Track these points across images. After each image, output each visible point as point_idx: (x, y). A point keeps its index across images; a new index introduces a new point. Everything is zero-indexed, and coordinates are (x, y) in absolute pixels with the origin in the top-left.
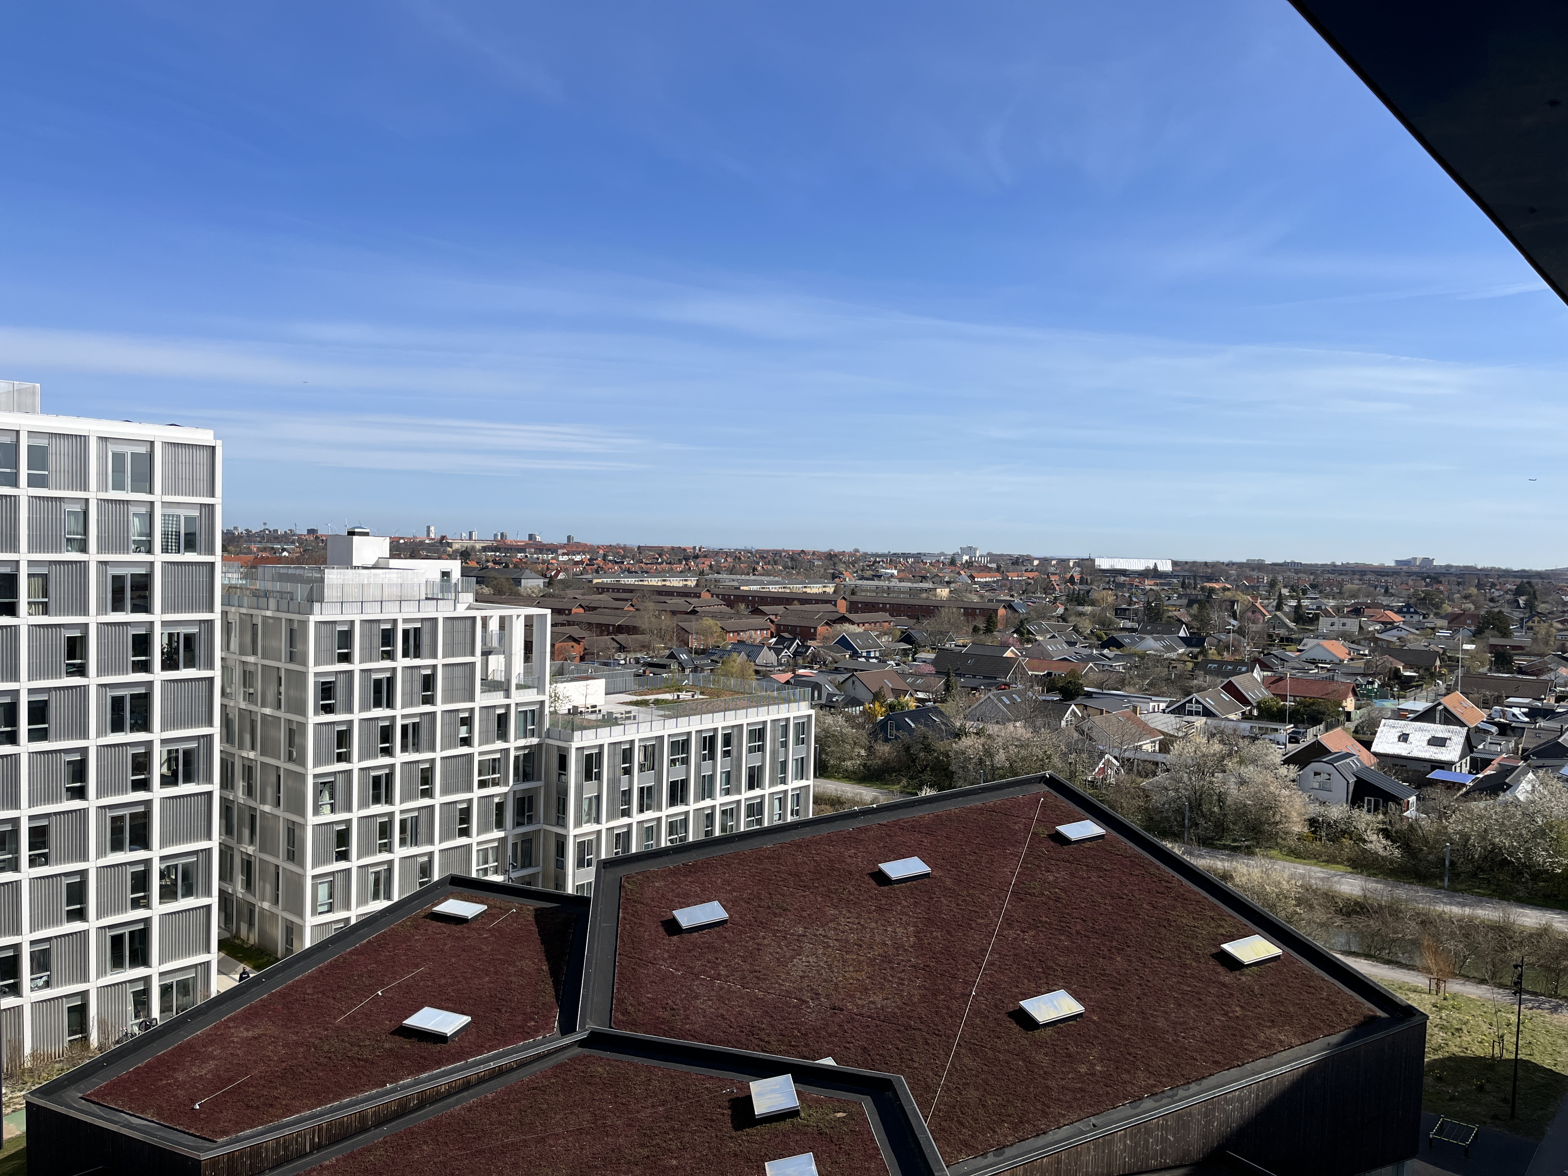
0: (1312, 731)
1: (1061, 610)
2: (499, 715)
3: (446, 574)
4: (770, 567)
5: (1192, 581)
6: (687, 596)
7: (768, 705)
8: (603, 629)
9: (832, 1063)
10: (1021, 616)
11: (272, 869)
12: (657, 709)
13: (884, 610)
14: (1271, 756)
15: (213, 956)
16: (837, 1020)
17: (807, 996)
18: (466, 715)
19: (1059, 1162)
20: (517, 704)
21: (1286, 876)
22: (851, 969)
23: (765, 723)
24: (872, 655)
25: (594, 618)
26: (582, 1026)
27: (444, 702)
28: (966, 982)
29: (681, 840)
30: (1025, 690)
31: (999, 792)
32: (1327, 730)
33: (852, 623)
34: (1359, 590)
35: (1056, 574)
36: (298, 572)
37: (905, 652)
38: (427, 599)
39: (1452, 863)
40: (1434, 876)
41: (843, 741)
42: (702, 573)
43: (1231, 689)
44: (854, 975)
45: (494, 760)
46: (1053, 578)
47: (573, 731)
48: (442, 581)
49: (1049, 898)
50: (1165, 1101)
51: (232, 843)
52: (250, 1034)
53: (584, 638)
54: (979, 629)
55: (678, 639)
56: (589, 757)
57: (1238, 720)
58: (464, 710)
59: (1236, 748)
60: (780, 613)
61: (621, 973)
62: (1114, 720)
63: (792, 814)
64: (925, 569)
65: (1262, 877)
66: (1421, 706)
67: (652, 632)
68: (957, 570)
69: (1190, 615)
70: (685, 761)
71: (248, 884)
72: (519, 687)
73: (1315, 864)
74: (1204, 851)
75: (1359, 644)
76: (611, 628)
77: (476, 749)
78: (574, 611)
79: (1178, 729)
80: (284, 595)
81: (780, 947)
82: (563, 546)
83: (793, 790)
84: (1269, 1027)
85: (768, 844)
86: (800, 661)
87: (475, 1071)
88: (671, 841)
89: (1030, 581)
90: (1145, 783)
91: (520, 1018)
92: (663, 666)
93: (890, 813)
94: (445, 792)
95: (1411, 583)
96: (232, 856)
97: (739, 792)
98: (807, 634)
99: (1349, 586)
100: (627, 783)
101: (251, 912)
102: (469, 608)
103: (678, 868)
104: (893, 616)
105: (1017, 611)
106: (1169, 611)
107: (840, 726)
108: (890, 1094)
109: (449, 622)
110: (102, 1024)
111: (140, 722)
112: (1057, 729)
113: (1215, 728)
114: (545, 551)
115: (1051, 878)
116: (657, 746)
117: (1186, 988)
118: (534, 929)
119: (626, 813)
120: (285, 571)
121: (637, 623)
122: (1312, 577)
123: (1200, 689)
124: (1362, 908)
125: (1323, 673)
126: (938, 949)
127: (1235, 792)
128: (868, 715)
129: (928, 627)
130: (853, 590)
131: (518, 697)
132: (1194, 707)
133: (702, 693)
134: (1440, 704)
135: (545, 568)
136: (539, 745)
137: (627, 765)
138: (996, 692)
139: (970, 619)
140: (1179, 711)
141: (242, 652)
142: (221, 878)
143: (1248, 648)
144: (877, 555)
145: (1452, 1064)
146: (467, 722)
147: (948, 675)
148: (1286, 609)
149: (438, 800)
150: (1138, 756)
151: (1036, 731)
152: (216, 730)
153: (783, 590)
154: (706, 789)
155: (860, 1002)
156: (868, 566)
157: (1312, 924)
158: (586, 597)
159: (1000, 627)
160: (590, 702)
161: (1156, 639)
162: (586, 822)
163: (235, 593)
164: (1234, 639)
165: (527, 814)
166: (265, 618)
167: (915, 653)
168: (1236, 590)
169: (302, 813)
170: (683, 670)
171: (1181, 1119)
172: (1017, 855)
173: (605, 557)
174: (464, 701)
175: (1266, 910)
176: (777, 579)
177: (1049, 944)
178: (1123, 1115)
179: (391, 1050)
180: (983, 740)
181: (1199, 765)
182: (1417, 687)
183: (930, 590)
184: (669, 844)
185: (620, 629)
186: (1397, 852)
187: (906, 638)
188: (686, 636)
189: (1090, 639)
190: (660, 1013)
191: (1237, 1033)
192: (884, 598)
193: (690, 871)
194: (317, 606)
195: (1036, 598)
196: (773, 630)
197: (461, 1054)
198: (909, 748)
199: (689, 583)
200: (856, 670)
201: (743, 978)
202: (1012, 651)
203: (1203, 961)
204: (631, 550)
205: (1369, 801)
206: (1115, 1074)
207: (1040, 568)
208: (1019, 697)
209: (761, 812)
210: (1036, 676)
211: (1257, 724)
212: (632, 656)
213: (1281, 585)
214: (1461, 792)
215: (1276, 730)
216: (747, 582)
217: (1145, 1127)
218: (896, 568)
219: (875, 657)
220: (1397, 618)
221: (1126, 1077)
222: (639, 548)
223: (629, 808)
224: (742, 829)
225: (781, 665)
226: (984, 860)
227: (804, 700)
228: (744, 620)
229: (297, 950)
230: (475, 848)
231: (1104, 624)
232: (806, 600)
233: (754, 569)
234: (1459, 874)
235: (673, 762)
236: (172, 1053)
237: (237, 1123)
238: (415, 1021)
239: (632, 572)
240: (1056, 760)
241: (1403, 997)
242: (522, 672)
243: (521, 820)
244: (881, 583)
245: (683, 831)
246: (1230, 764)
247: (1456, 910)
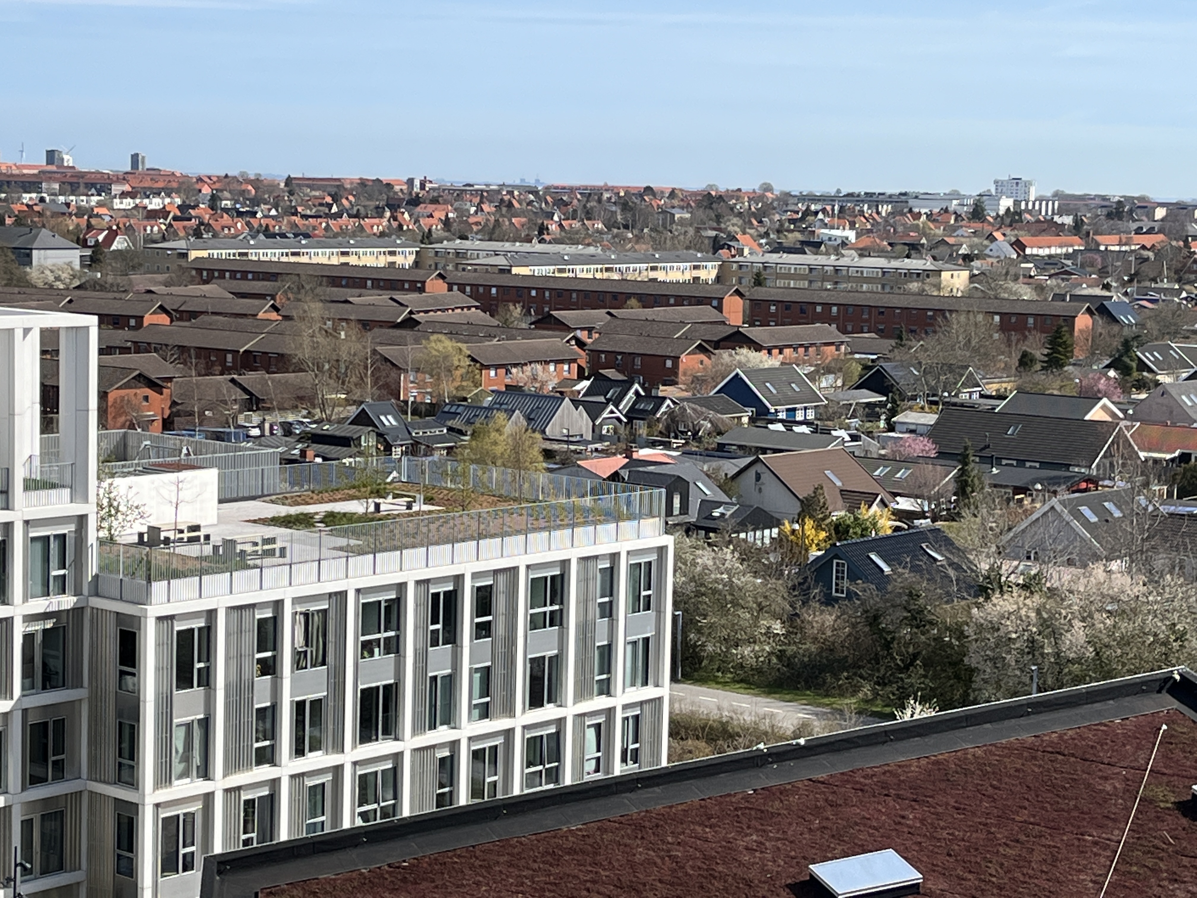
4: (576, 224)
6: (394, 289)
7: (573, 526)
8: (212, 359)
10: (1126, 332)
12: (331, 533)
13: (826, 318)
20: (27, 522)
23: (565, 564)
24: (799, 416)
25: (193, 336)
29: (384, 815)
30: (1132, 493)
31: (1071, 712)
33: (757, 346)
37: (871, 411)
41: (735, 604)
42: (427, 237)
47: (149, 581)
53: (170, 379)
54: (1033, 360)
55: (375, 383)
56: (185, 637)
60: (598, 325)
63: (624, 760)
64: (916, 228)
67: (320, 368)
68: (988, 229)
70: (394, 646)
72: (31, 485)
76: (229, 357)
78: (148, 319)
82: (123, 178)
83: (625, 707)
85: (572, 823)
86: (643, 431)
88: (364, 816)
89: (1145, 253)
92: (344, 442)
93: (834, 757)
97: (510, 712)
98: (658, 371)
100: (268, 693)
103: (378, 873)
104: (844, 332)
105: (1115, 320)
107: (728, 571)
114: (82, 189)
115: (1181, 894)
116: (331, 614)
119: (266, 757)
121: (287, 347)
128: (790, 547)
129: (921, 356)
130: (758, 275)
131: (29, 507)
133: (429, 500)
135: (84, 225)
136: (77, 611)
137: (269, 654)
138: (1067, 496)
139: (1014, 338)
144: (814, 199)
147: (963, 459)
151: (1154, 581)
153: (606, 275)
154: (439, 705)
156: (792, 221)
158: (174, 290)
159: (1079, 354)
160: (186, 519)
162: (180, 777)
165: (52, 759)
167: (893, 412)
170: (388, 449)
172: (1109, 847)
173: (214, 200)
176: (591, 250)
180: (1038, 600)
183: (928, 273)
184: (359, 822)
185: (249, 361)
187: (874, 380)
188: (393, 374)
192: (826, 292)
193: (404, 880)
195: (1158, 291)
196: (584, 364)
198: (876, 618)
199: (399, 260)
200: (764, 451)
202: (1104, 408)
204: (272, 187)
207: (1168, 225)
208: (1119, 507)
209: (557, 755)
210: (1156, 461)
212: (275, 418)
216: (526, 259)
218: (852, 226)
219: (805, 422)
222: (289, 181)
223: (272, 746)
224: (516, 792)
225: (601, 438)
226: (1036, 857)
227: (651, 515)
228: (519, 341)
232: (653, 298)
233: (543, 230)
235: (367, 648)
239: (274, 236)
242: (37, 453)
243: (39, 772)
244: (821, 260)
245: (390, 795)
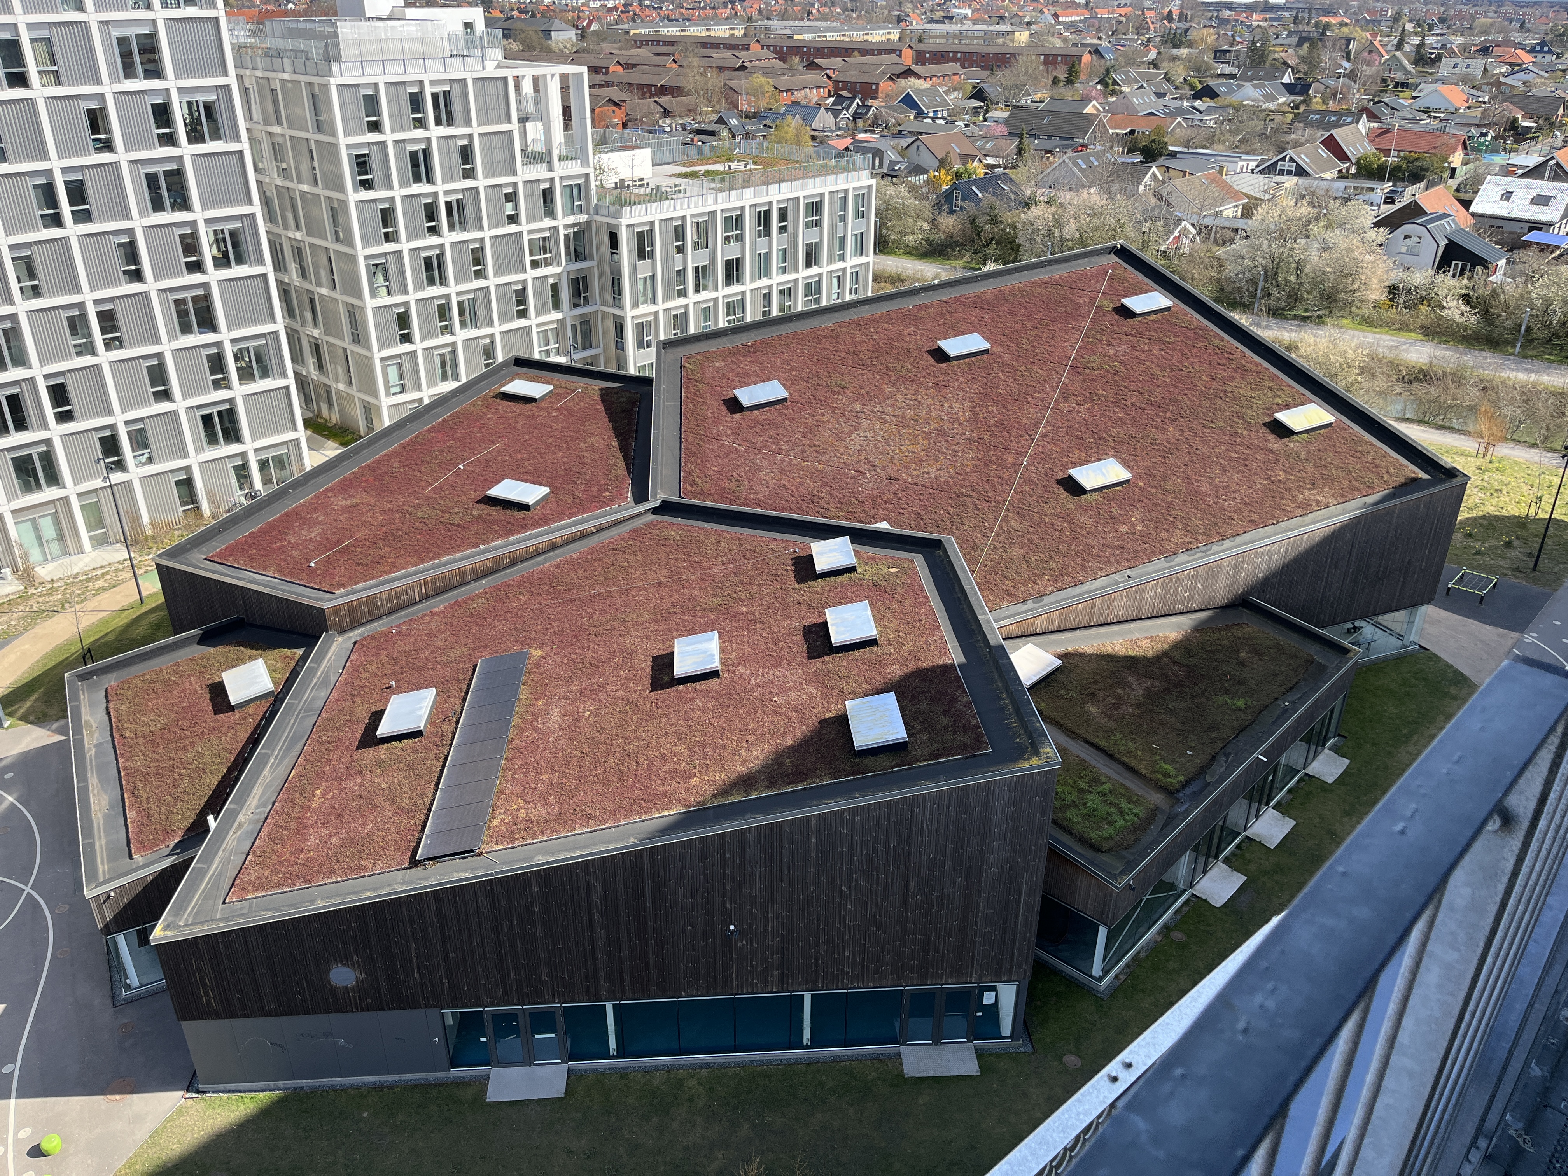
0: (1411, 189)
1: (1153, 55)
2: (544, 191)
3: (468, 25)
4: (827, 10)
5: (1306, 15)
6: (734, 49)
7: (826, 175)
8: (645, 90)
9: (888, 527)
10: (1108, 63)
11: (340, 352)
12: (708, 181)
13: (954, 60)
14: (1362, 219)
15: (301, 433)
16: (892, 489)
17: (864, 468)
18: (510, 190)
19: (1093, 607)
20: (561, 178)
21: (1353, 345)
22: (907, 442)
23: (822, 195)
24: (939, 115)
25: (635, 77)
26: (655, 495)
27: (486, 176)
28: (1018, 453)
29: (738, 321)
30: (1104, 152)
31: (1066, 265)
32: (1427, 188)
33: (919, 77)
34: (1492, 24)
35: (1151, 9)
36: (309, 26)
37: (976, 111)
38: (452, 56)
39: (1528, 329)
40: (1507, 342)
41: (905, 214)
42: (750, 19)
43: (1331, 144)
44: (910, 448)
45: (544, 239)
46: (1148, 15)
47: (621, 206)
48: (466, 33)
49: (1108, 372)
50: (1198, 555)
51: (297, 326)
52: (348, 503)
53: (625, 101)
54: (1059, 81)
55: (726, 101)
56: (640, 235)
57: (1333, 180)
58: (507, 185)
59: (1325, 211)
60: (838, 67)
61: (687, 448)
62: (1197, 183)
63: (851, 293)
65: (1328, 347)
66: (1532, 161)
67: (698, 94)
68: (1040, 7)
69: (1299, 57)
70: (740, 238)
71: (320, 366)
72: (561, 158)
73: (1387, 333)
74: (1272, 321)
75: (1479, 90)
76: (653, 89)
77: (524, 227)
78: (612, 69)
79: (1265, 192)
80: (299, 54)
81: (838, 423)
83: (852, 267)
84: (1310, 489)
85: (827, 323)
86: (860, 124)
87: (559, 534)
88: (729, 322)
89: (1121, 19)
90: (1221, 252)
91: (595, 489)
92: (712, 133)
93: (951, 290)
94: (498, 273)
95: (1551, 15)
96: (299, 339)
97: (796, 270)
98: (868, 91)
99: (1483, 20)
100: (681, 262)
101: (329, 393)
102: (499, 67)
103: (736, 348)
104: (964, 67)
105: (1102, 57)
106: (1275, 52)
107: (902, 197)
108: (941, 552)
109: (480, 84)
110: (210, 495)
111: (179, 200)
112: (1134, 195)
113: (1306, 189)
115: (1112, 352)
116: (710, 223)
117: (1233, 455)
118: (601, 407)
119: (682, 293)
120: (294, 25)
121: (682, 82)
122: (1442, 9)
123: (1297, 145)
124: (1425, 376)
125: (1436, 124)
126: (993, 422)
127: (1316, 259)
128: (932, 184)
129: (1002, 80)
130: (920, 36)
131: (562, 170)
132: (1287, 165)
133: (755, 163)
134: (1552, 158)
135: (576, 16)
136: (589, 223)
137: (680, 243)
138: (1072, 154)
139: (1050, 69)
140: (1270, 170)
141: (267, 123)
142: (293, 361)
143: (1357, 96)
145: (1485, 522)
146: (511, 197)
147: (1021, 136)
148: (1407, 48)
149: (493, 281)
150: (1219, 222)
151: (1111, 198)
152: (256, 208)
153: (842, 38)
154: (763, 267)
155: (915, 473)
156: (939, 5)
157: (1371, 392)
158: (624, 52)
159: (1083, 77)
160: (638, 174)
161: (1255, 87)
162: (643, 303)
163: (247, 53)
164: (1344, 85)
165: (583, 295)
166: (282, 81)
167: (987, 111)
168: (1355, 26)
169: (359, 295)
170: (734, 136)
171: (1212, 572)
172: (1079, 330)
173: (641, 1)
174: (506, 175)
175: (1327, 379)
176: (835, 24)
177: (1103, 416)
178: (1156, 567)
179: (479, 516)
180: (1053, 209)
181: (1282, 230)
182: (1532, 139)
183: (1008, 33)
184: (727, 324)
185: (663, 90)
186: (1474, 319)
187: (979, 94)
188: (735, 96)
189: (1182, 88)
190: (727, 485)
191: (1277, 495)
192: (956, 45)
193: (749, 351)
194: (335, 66)
195: (1126, 40)
196: (831, 89)
197: (545, 520)
198: (974, 220)
199: (736, 32)
200: (921, 134)
201: (803, 452)
202: (1094, 106)
203: (1254, 429)
205: (1456, 265)
206: (1154, 534)
208: (1097, 160)
209: (819, 292)
210: (1117, 135)
211: (1352, 183)
212: (678, 121)
213: (1407, 19)
214: (1554, 255)
215: (1373, 189)
216: (801, 30)
217: (1177, 578)
218: (969, 8)
219: (943, 118)
220: (1527, 58)
221: (1164, 535)
223: (685, 288)
224: (800, 309)
225: (840, 129)
226: (1045, 335)
227: (865, 169)
228: (798, 77)
229: (378, 428)
230: (535, 330)
231: (1200, 69)
232: (866, 51)
233: (809, 13)
234: (1532, 340)
235: (727, 239)
236: (280, 519)
237: (351, 578)
238: (497, 491)
239: (672, 20)
240: (1129, 230)
241: (1449, 460)
242: (563, 141)
243: (577, 301)
244: (953, 27)
245: (741, 311)
246: (1315, 228)
247: (1522, 376)
